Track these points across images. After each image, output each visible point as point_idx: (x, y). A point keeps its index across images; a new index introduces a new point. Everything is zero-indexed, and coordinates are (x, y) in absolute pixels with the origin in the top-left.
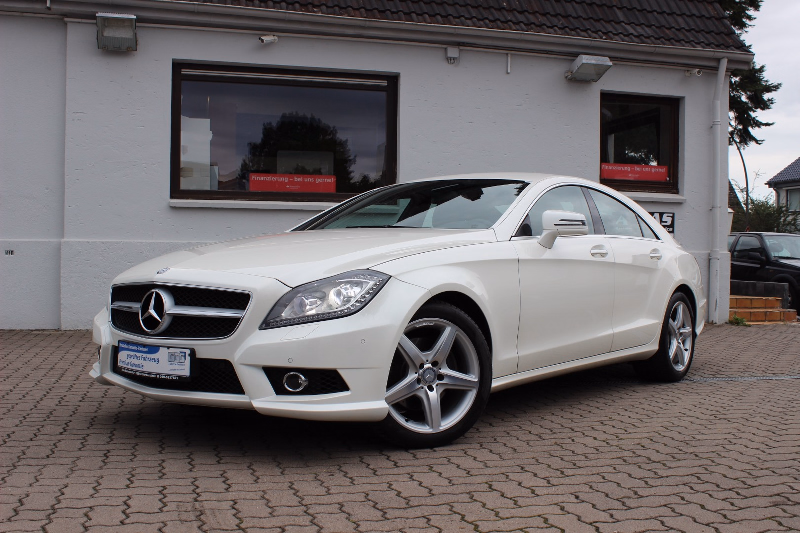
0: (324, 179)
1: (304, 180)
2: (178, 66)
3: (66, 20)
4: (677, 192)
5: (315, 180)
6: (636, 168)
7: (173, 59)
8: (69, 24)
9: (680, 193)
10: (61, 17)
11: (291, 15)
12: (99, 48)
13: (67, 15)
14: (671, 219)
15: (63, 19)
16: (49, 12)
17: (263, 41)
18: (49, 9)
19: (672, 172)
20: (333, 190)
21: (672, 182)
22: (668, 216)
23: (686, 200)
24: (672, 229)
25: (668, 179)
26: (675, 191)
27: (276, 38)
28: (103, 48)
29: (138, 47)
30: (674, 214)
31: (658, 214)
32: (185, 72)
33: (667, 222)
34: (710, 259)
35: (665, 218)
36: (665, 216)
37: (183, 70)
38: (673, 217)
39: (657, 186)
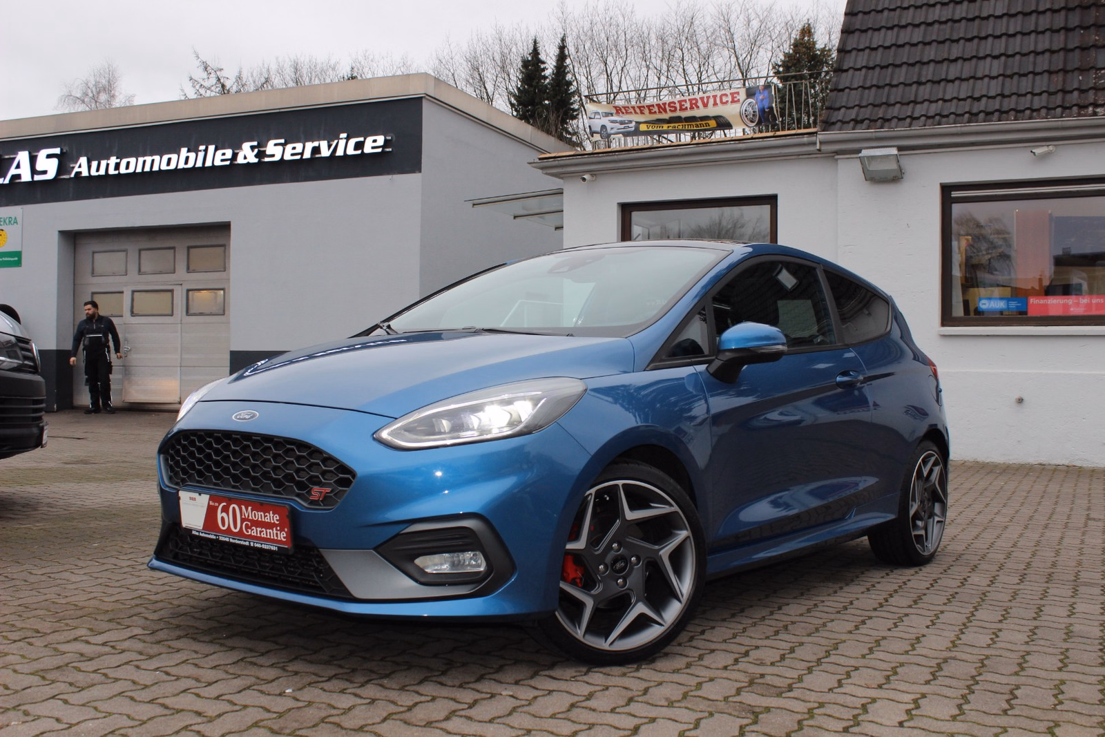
2: (946, 189)
3: (837, 157)
7: (941, 184)
8: (839, 161)
10: (833, 154)
11: (1064, 123)
12: (866, 180)
13: (837, 152)
15: (834, 156)
16: (818, 152)
17: (1034, 153)
18: (819, 150)
27: (1051, 148)
28: (869, 180)
29: (905, 176)
32: (955, 194)
37: (952, 193)
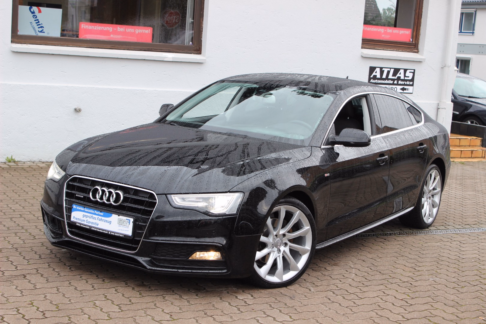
0: (142, 30)
1: (125, 30)
4: (417, 52)
5: (135, 30)
6: (388, 30)
9: (419, 52)
14: (412, 74)
19: (414, 34)
20: (149, 40)
21: (414, 42)
22: (410, 72)
23: (425, 59)
24: (412, 83)
25: (411, 40)
26: (416, 51)
30: (414, 70)
31: (403, 70)
33: (409, 77)
34: (438, 109)
35: (408, 74)
36: (408, 71)
38: (414, 73)
39: (403, 46)
